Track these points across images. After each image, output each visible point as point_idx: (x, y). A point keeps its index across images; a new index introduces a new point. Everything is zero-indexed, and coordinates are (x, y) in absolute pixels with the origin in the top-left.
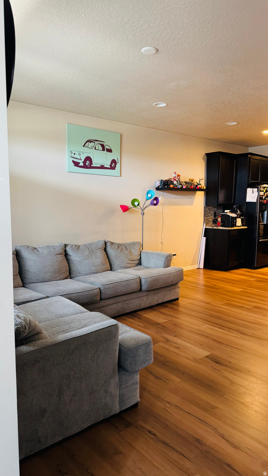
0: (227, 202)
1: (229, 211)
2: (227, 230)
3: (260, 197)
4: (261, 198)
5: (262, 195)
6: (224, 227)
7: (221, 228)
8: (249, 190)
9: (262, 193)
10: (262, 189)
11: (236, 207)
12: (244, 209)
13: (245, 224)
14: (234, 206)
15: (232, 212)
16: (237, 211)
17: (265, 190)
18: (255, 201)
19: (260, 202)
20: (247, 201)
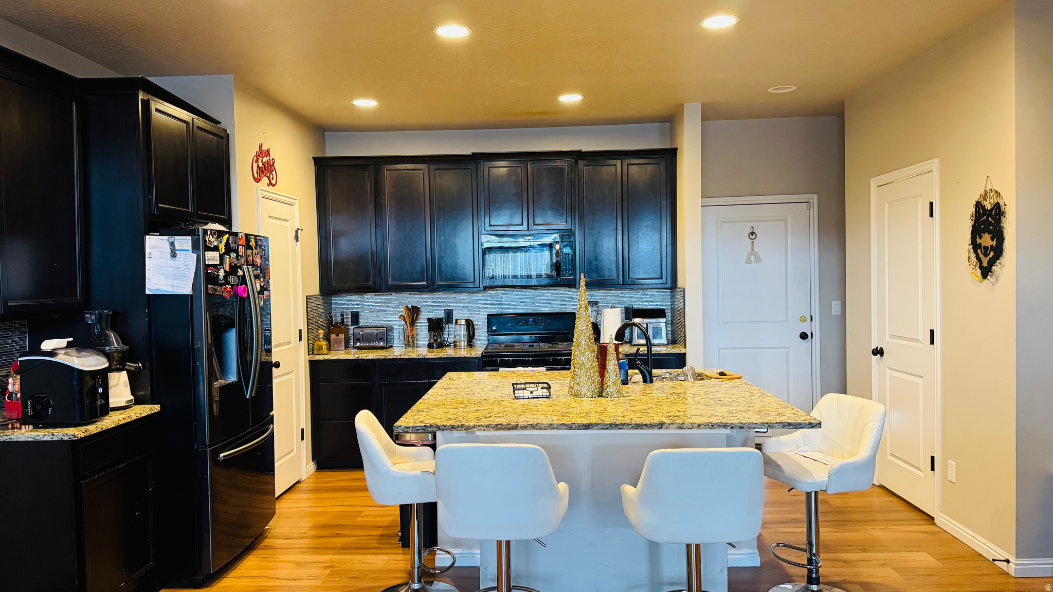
0: (50, 301)
1: (63, 342)
2: (61, 441)
3: (208, 276)
4: (211, 279)
5: (214, 266)
6: (46, 426)
7: (26, 434)
8: (155, 245)
9: (212, 258)
10: (212, 239)
11: (100, 318)
12: (139, 324)
13: (145, 392)
14: (90, 318)
15: (80, 345)
16: (107, 337)
17: (223, 244)
18: (187, 290)
19: (208, 295)
20: (147, 292)
